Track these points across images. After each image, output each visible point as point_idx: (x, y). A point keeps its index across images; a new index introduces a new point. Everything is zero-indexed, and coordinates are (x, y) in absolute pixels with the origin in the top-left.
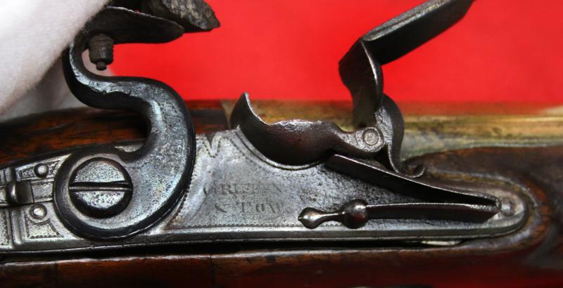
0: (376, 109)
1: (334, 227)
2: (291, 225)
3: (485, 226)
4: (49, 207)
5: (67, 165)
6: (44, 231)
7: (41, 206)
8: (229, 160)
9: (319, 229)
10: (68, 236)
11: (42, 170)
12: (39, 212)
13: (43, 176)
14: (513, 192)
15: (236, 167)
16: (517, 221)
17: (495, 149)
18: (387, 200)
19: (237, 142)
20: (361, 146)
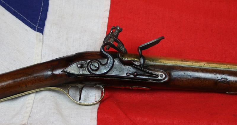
0: (140, 58)
1: (132, 76)
2: (125, 75)
3: (157, 78)
4: (86, 68)
5: (90, 62)
6: (85, 72)
7: (85, 68)
8: (116, 63)
9: (129, 76)
10: (89, 73)
11: (86, 62)
12: (85, 69)
13: (86, 63)
14: (163, 73)
15: (117, 65)
16: (163, 78)
17: (162, 65)
18: (141, 73)
19: (118, 60)
20: (137, 64)
